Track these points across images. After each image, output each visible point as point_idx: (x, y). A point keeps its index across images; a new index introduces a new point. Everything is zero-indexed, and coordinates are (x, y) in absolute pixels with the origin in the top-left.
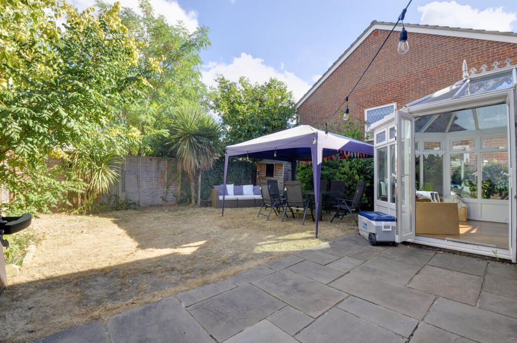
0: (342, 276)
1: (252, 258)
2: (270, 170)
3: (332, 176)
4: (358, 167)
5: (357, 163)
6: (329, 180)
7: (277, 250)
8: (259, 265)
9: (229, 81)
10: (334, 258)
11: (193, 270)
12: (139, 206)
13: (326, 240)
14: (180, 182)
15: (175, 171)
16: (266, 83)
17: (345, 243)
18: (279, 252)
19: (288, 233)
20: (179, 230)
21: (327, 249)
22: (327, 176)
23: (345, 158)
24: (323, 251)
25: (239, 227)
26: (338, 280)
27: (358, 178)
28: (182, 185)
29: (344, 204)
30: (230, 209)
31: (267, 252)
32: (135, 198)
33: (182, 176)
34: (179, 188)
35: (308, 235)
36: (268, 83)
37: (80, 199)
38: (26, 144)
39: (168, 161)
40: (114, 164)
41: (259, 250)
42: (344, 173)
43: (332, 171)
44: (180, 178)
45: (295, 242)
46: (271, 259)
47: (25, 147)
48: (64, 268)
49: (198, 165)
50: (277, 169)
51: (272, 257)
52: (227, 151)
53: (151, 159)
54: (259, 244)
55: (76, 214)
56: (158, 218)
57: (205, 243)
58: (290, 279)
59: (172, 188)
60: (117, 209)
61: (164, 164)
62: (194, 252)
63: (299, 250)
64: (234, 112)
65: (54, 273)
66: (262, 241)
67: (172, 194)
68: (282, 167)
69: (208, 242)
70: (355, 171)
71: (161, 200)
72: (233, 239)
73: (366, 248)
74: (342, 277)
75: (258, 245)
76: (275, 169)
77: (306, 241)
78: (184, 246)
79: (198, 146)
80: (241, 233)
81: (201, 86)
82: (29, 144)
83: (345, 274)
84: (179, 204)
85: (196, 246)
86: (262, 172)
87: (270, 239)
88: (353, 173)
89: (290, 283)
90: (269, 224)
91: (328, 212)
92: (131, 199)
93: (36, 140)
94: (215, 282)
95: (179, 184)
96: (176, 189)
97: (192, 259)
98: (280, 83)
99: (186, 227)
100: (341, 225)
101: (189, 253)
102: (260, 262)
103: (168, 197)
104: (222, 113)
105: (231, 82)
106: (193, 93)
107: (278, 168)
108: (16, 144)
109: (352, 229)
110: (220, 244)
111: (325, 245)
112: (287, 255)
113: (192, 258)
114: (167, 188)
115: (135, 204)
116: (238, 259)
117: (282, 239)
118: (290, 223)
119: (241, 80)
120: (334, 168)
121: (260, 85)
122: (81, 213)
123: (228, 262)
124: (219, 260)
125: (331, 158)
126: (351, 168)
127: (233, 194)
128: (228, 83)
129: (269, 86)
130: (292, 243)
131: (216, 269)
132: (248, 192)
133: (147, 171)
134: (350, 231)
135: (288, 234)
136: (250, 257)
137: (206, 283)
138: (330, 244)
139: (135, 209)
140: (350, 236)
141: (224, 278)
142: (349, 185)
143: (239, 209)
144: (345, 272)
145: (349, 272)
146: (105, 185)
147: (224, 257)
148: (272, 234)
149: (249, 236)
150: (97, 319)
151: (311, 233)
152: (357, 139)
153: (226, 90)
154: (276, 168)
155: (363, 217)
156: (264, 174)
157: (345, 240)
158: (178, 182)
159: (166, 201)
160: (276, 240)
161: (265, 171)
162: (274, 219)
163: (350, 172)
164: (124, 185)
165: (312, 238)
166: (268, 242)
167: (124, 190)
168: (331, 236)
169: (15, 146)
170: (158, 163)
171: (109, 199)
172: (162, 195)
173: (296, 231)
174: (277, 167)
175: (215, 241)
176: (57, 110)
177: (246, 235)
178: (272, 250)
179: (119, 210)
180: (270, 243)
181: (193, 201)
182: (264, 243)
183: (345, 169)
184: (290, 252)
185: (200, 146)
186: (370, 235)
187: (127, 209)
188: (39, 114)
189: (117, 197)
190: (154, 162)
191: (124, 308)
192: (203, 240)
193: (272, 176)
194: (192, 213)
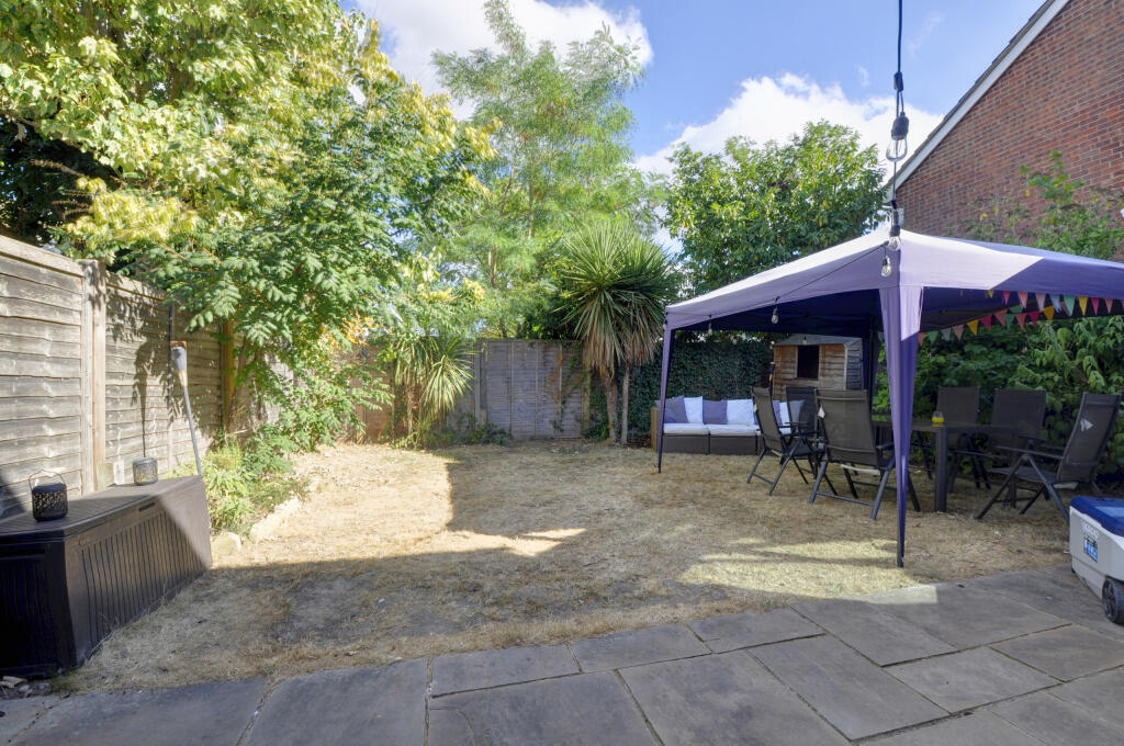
0: (932, 722)
1: (668, 597)
2: (809, 362)
3: (1001, 376)
4: (1100, 344)
5: (1100, 333)
6: (989, 387)
7: (751, 584)
8: (676, 621)
9: (701, 154)
10: (934, 646)
11: (511, 600)
12: (511, 437)
13: (930, 577)
14: (589, 391)
15: (577, 366)
16: (797, 138)
17: (1004, 597)
18: (751, 593)
19: (812, 538)
20: (547, 497)
21: (922, 608)
22: (985, 377)
23: (1043, 317)
24: (901, 612)
25: (680, 505)
26: (908, 735)
27: (1102, 381)
28: (592, 398)
29: (1027, 464)
30: (689, 457)
31: (718, 587)
32: (502, 421)
33: (593, 378)
34: (587, 403)
35: (874, 554)
36: (801, 138)
37: (410, 422)
38: (265, 323)
39: (564, 347)
40: (465, 357)
41: (697, 575)
42: (1050, 367)
43: (1002, 358)
44: (589, 382)
45: (821, 569)
46: (718, 611)
47: (262, 330)
48: (304, 551)
49: (619, 351)
50: (827, 359)
51: (724, 605)
52: (667, 318)
53: (531, 345)
54: (707, 557)
55: (403, 447)
56: (527, 466)
57: (581, 534)
58: (738, 689)
59: (573, 404)
60: (470, 442)
61: (556, 352)
62: (542, 555)
63: (822, 595)
64: (709, 223)
65: (282, 559)
66: (721, 549)
67: (572, 416)
68: (843, 351)
69: (585, 533)
70: (1089, 360)
71: (552, 427)
72: (646, 534)
73: (1085, 629)
74: (930, 728)
75: (701, 562)
76: (821, 359)
77: (858, 570)
78: (534, 534)
79: (616, 312)
80: (678, 522)
81: (632, 176)
82: (269, 323)
83: (952, 715)
84: (587, 437)
85: (555, 540)
86: (786, 367)
87: (744, 549)
88: (1081, 364)
89: (731, 701)
90: (770, 507)
91: (983, 485)
92: (495, 423)
93: (281, 315)
94: (536, 645)
95: (587, 395)
96: (581, 405)
97: (528, 572)
98: (838, 131)
99: (566, 490)
100: (1013, 533)
101: (532, 555)
102: (684, 612)
103: (564, 423)
104: (683, 230)
105: (705, 155)
106: (615, 196)
107: (831, 356)
108: (249, 323)
109: (1049, 551)
110: (611, 542)
111: (921, 592)
112: (771, 605)
113: (528, 568)
114: (564, 403)
115: (504, 433)
116: (630, 592)
117: (780, 555)
118: (832, 510)
119: (730, 146)
120: (1012, 352)
121: (781, 146)
122: (411, 447)
123: (603, 594)
124: (583, 584)
125: (994, 321)
126: (1073, 350)
127: (701, 420)
128: (698, 160)
129: (806, 144)
130: (809, 568)
131: (561, 609)
132: (740, 415)
133: (525, 368)
134: (1039, 558)
135: (811, 540)
136: (663, 592)
137: (513, 642)
138: (939, 592)
139: (501, 443)
140: (1035, 573)
141: (564, 637)
142: (1064, 404)
143: (712, 457)
144: (955, 708)
145: (967, 713)
146: (448, 396)
147: (601, 579)
148: (757, 534)
149: (695, 532)
150: (265, 675)
151: (885, 548)
152: (1096, 255)
153: (697, 177)
154: (825, 356)
155: (1085, 517)
156: (791, 372)
157: (1009, 585)
158: (585, 390)
159: (562, 431)
160: (762, 554)
161: (796, 365)
162: (792, 493)
163: (1067, 362)
164: (483, 397)
165: (882, 564)
166: (736, 556)
167: (483, 406)
168: (955, 566)
169: (247, 327)
170: (545, 350)
171: (459, 423)
172: (553, 417)
173: (842, 536)
174: (828, 353)
175: (605, 534)
176: (303, 258)
177: (687, 527)
178: (736, 582)
179: (472, 443)
180: (741, 561)
181: (613, 433)
182: (725, 556)
183: (1047, 352)
184: (786, 597)
185: (620, 309)
186: (1106, 585)
187: (488, 442)
188: (274, 268)
189: (472, 418)
190: (538, 350)
191: (329, 660)
192: (579, 527)
193: (815, 377)
194: (600, 459)
